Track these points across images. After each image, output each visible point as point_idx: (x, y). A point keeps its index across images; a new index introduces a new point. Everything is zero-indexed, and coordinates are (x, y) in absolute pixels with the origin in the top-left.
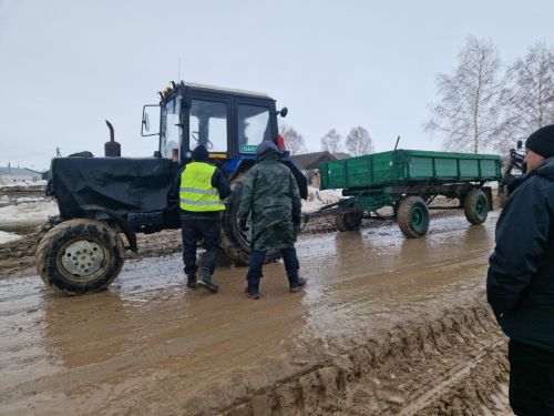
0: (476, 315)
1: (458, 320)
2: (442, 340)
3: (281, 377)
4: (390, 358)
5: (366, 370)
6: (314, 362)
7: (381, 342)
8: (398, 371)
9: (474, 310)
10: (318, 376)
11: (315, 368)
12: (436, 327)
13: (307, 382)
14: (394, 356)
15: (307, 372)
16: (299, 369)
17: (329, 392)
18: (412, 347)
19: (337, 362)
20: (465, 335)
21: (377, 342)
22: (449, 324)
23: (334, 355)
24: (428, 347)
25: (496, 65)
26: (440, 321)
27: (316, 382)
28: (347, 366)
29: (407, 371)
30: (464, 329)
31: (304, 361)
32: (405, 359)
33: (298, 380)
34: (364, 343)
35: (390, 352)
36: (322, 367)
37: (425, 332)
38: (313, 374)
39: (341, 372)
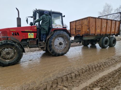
0: (105, 64)
1: (101, 65)
2: (97, 69)
3: (63, 75)
4: (86, 72)
5: (81, 74)
6: (70, 72)
7: (84, 69)
8: (88, 74)
9: (104, 63)
10: (71, 75)
11: (70, 73)
12: (96, 66)
13: (69, 76)
14: (87, 72)
15: (69, 74)
16: (67, 74)
17: (73, 78)
18: (91, 70)
19: (75, 72)
20: (102, 68)
21: (83, 69)
22: (99, 65)
23: (74, 71)
24: (94, 70)
25: (112, 10)
26: (97, 65)
27: (71, 76)
28: (77, 73)
29: (90, 75)
30: (102, 67)
31: (68, 72)
32: (89, 72)
33: (67, 76)
34: (81, 69)
35: (86, 71)
36: (72, 73)
37: (94, 67)
38: (70, 75)
39: (76, 74)
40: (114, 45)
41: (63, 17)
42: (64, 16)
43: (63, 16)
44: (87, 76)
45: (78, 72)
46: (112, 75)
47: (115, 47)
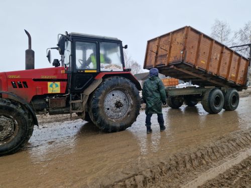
0: (213, 151)
1: (204, 153)
2: (196, 163)
3: (117, 180)
4: (170, 171)
5: (158, 177)
6: (134, 173)
7: (166, 163)
8: (173, 178)
9: (212, 148)
10: (134, 180)
11: (134, 175)
12: (193, 156)
13: (129, 183)
14: (171, 171)
15: (130, 178)
16: (126, 176)
17: (139, 187)
18: (181, 166)
19: (144, 173)
20: (207, 160)
21: (164, 163)
22: (199, 155)
23: (143, 169)
24: (188, 166)
26: (195, 153)
27: (133, 183)
28: (149, 175)
29: (177, 178)
30: (206, 157)
31: (128, 172)
32: (177, 172)
33: (124, 182)
34: (158, 163)
35: (170, 168)
36: (137, 175)
37: (187, 158)
38: (132, 179)
39: (145, 178)
40: (234, 106)
41: (124, 49)
42: (126, 47)
43: (124, 46)
44: (170, 180)
45: (151, 171)
46: (227, 179)
47: (236, 110)
